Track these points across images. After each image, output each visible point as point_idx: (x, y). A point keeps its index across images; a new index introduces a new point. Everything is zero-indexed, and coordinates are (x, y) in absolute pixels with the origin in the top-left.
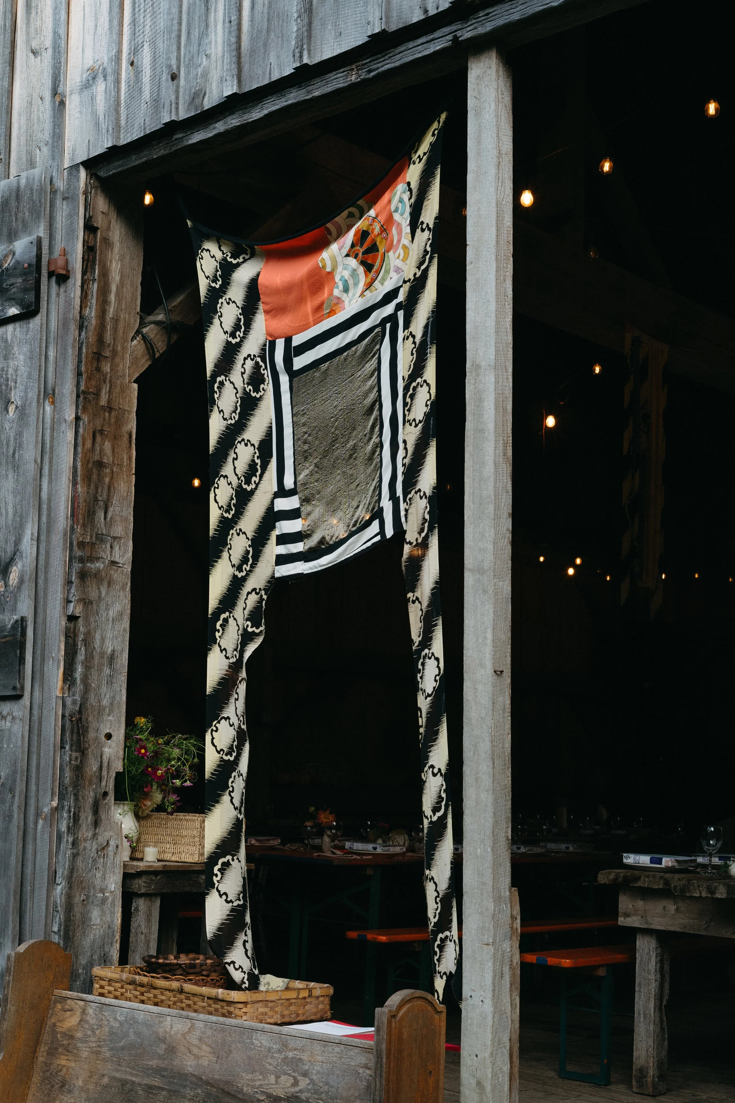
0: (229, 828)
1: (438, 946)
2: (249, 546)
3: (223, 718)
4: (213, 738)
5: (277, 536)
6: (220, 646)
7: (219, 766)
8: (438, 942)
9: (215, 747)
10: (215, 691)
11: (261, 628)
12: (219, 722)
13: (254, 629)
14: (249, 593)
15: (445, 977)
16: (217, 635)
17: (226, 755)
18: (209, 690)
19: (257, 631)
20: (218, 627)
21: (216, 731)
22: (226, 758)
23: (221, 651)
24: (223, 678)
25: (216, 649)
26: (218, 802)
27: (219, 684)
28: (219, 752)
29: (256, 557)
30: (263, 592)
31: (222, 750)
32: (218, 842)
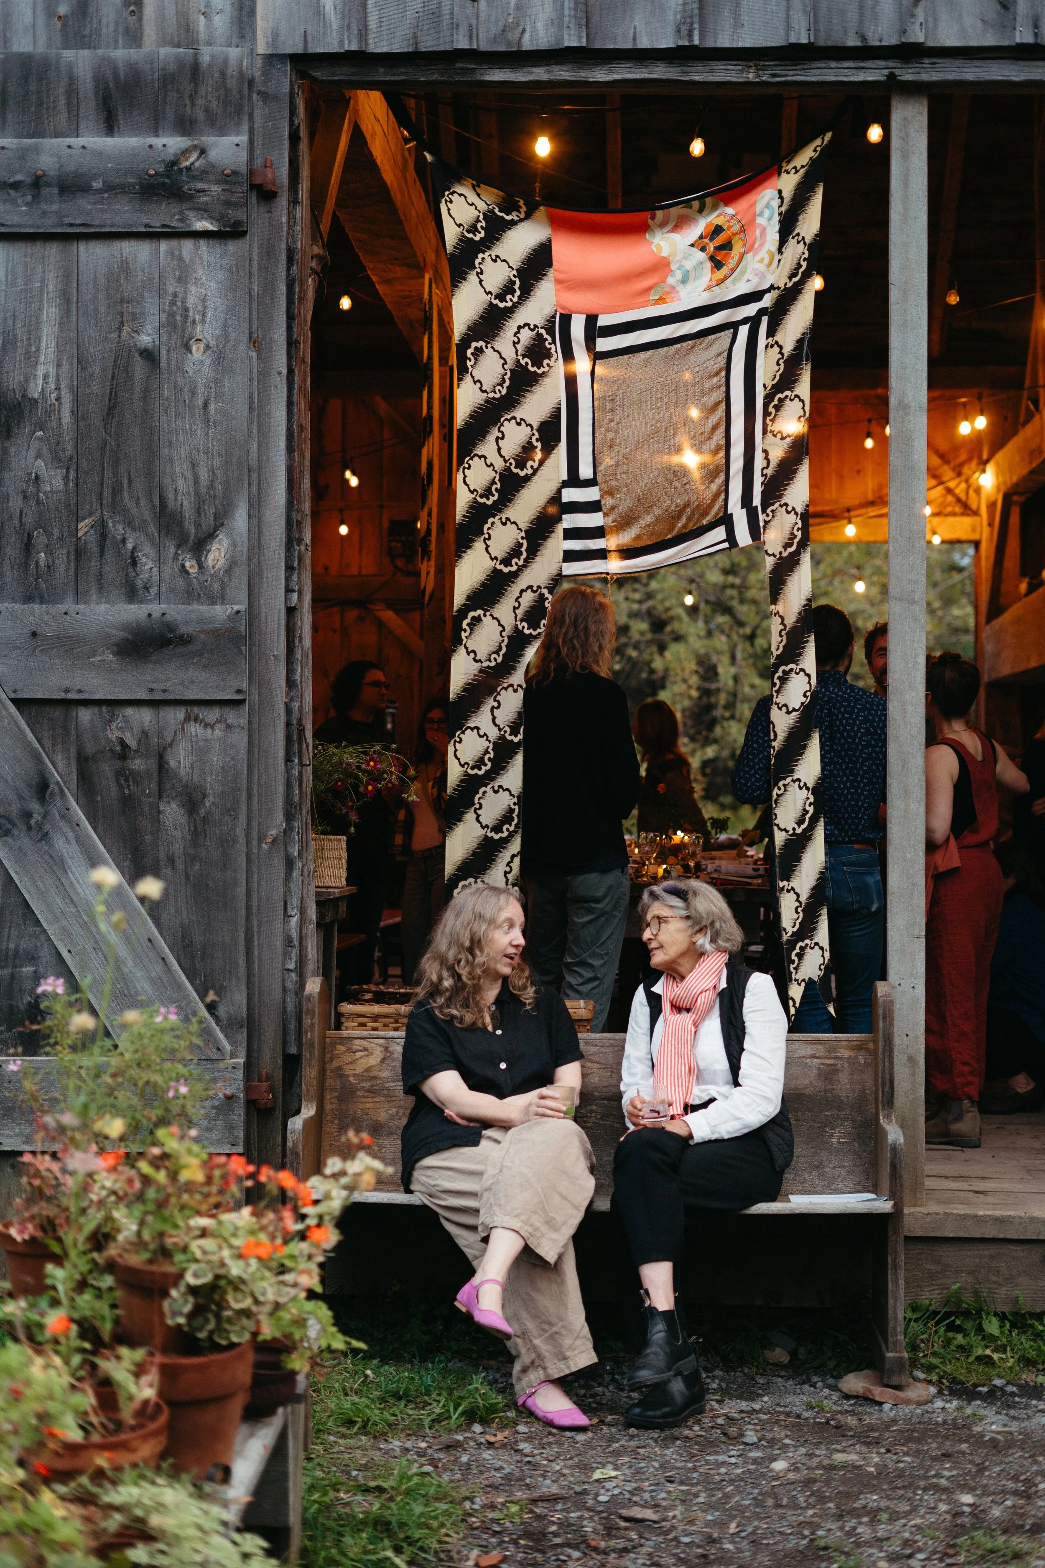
0: (473, 849)
1: (797, 955)
2: (522, 538)
3: (469, 728)
4: (456, 750)
5: (565, 530)
6: (466, 648)
7: (462, 781)
8: (797, 950)
9: (459, 760)
10: (460, 697)
11: (539, 630)
12: (463, 733)
13: (531, 631)
14: (522, 591)
15: (803, 984)
16: (463, 635)
17: (472, 768)
18: (452, 696)
19: (534, 633)
20: (464, 625)
21: (460, 742)
22: (470, 772)
23: (468, 653)
24: (469, 684)
25: (462, 650)
26: (460, 820)
27: (465, 690)
28: (462, 766)
29: (533, 551)
30: (545, 591)
31: (467, 763)
32: (459, 863)
